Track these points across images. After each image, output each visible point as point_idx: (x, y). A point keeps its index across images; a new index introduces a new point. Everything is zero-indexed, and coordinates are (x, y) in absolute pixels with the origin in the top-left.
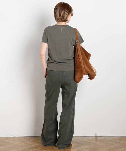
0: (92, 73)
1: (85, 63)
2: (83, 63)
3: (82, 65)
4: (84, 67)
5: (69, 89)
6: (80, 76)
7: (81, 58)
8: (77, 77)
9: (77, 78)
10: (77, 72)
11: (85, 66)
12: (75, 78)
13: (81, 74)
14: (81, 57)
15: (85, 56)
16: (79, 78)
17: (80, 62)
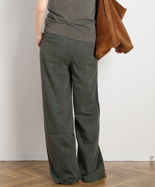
0: (129, 45)
1: (116, 25)
2: (113, 26)
3: (112, 29)
4: (116, 33)
5: (83, 75)
6: (106, 49)
7: (109, 17)
8: (101, 50)
9: (100, 53)
10: (101, 41)
11: (117, 31)
12: (97, 51)
13: (108, 46)
14: (110, 15)
15: (117, 13)
16: (104, 52)
17: (108, 24)
